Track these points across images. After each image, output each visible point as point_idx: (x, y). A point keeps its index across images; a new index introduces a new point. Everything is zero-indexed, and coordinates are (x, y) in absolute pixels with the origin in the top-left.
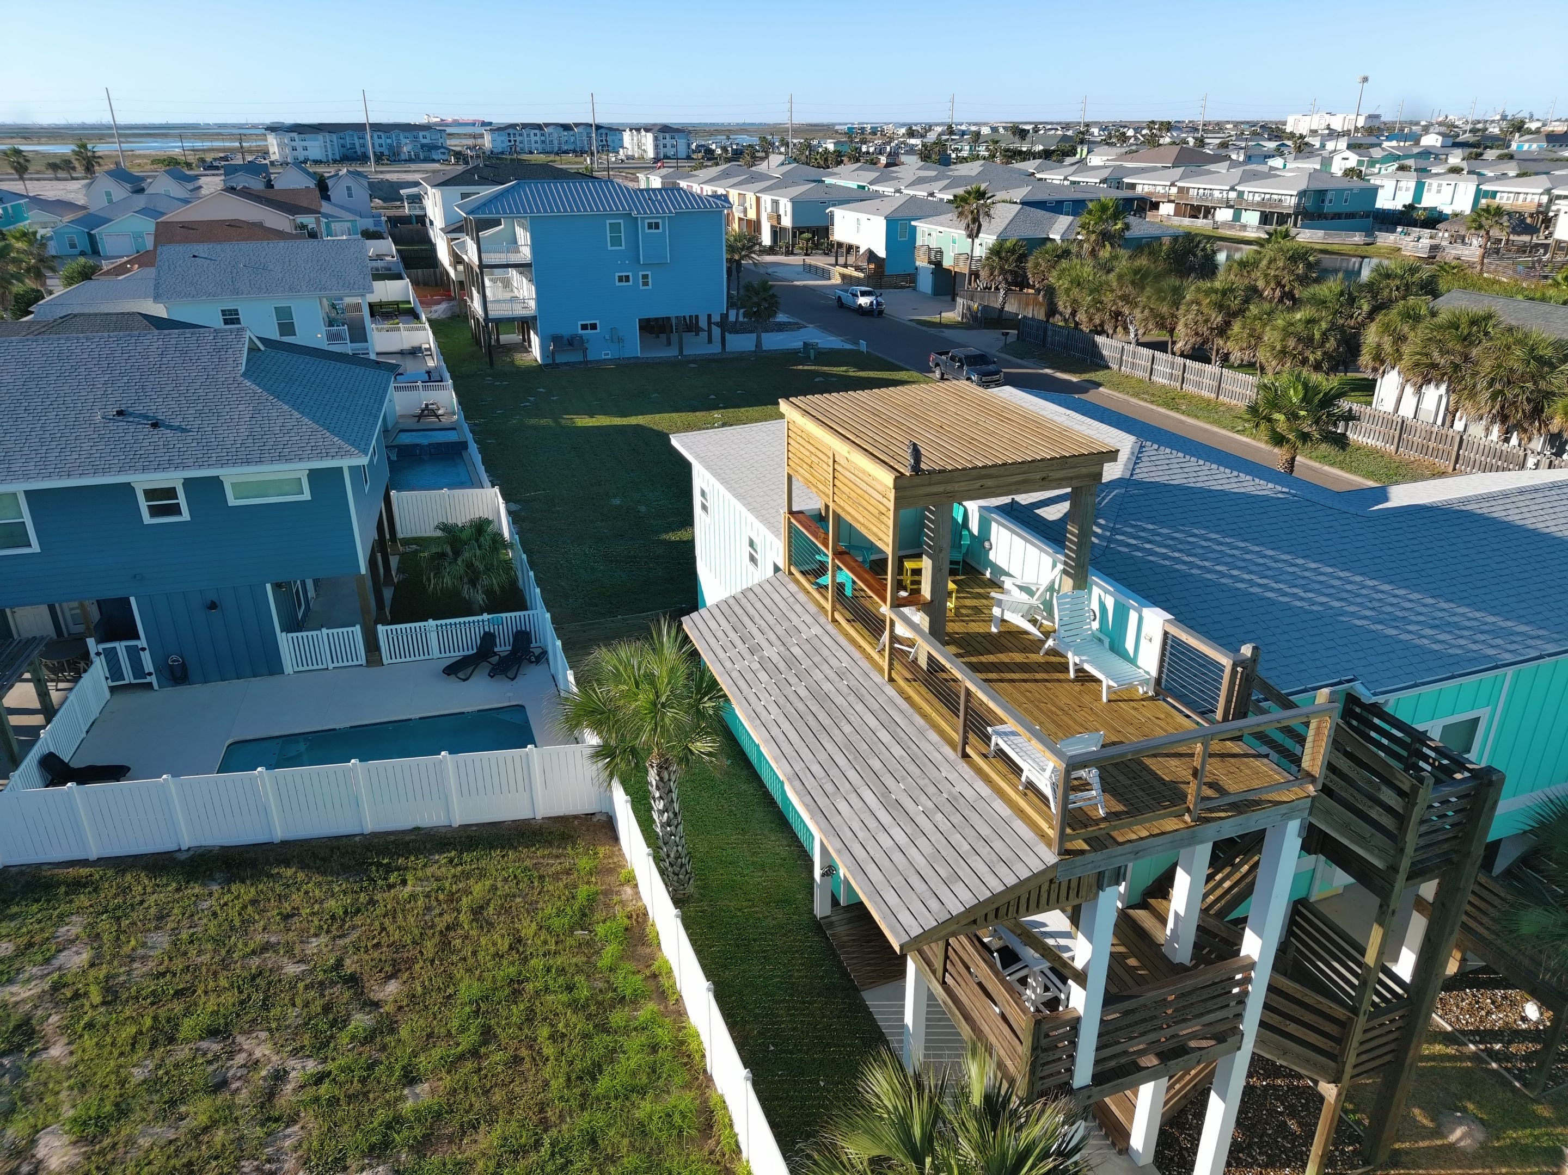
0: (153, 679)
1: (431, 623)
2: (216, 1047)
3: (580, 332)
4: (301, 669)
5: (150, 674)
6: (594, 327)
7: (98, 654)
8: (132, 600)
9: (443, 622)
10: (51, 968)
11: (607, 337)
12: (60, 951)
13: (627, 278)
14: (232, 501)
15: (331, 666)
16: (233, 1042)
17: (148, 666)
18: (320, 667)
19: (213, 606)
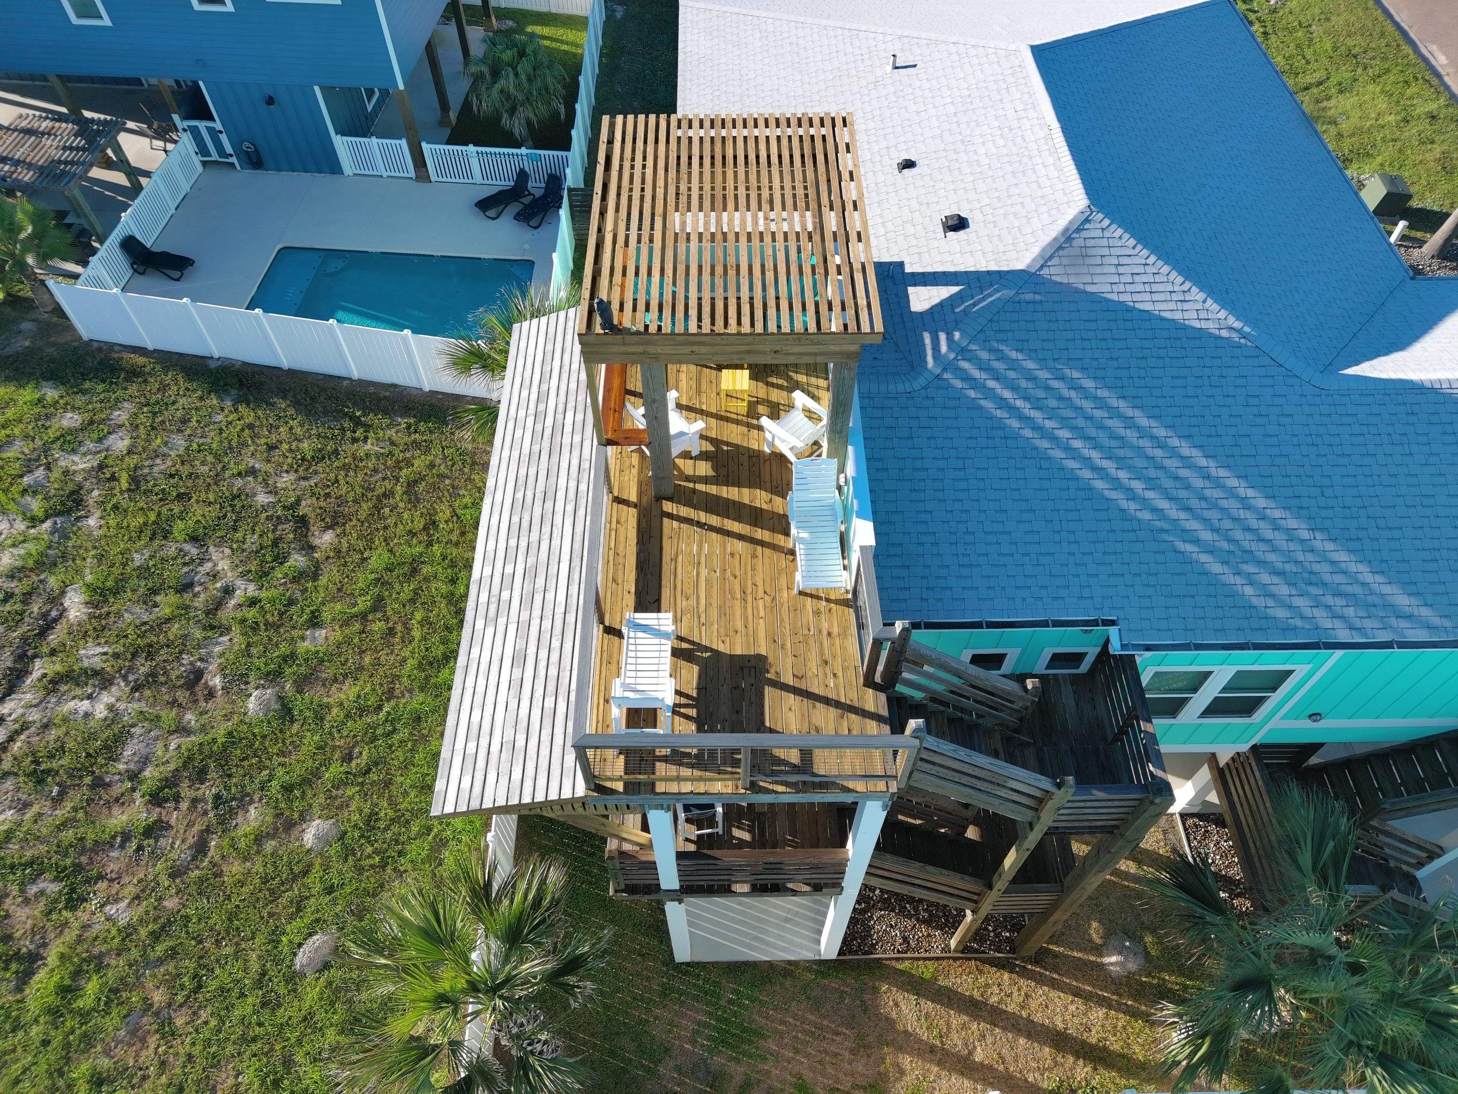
0: (234, 160)
1: (471, 148)
2: (194, 551)
4: (358, 172)
5: (231, 156)
7: (185, 130)
8: (201, 83)
9: (484, 149)
10: (102, 447)
12: (110, 433)
15: (385, 174)
16: (207, 551)
17: (229, 149)
18: (375, 173)
19: (270, 101)
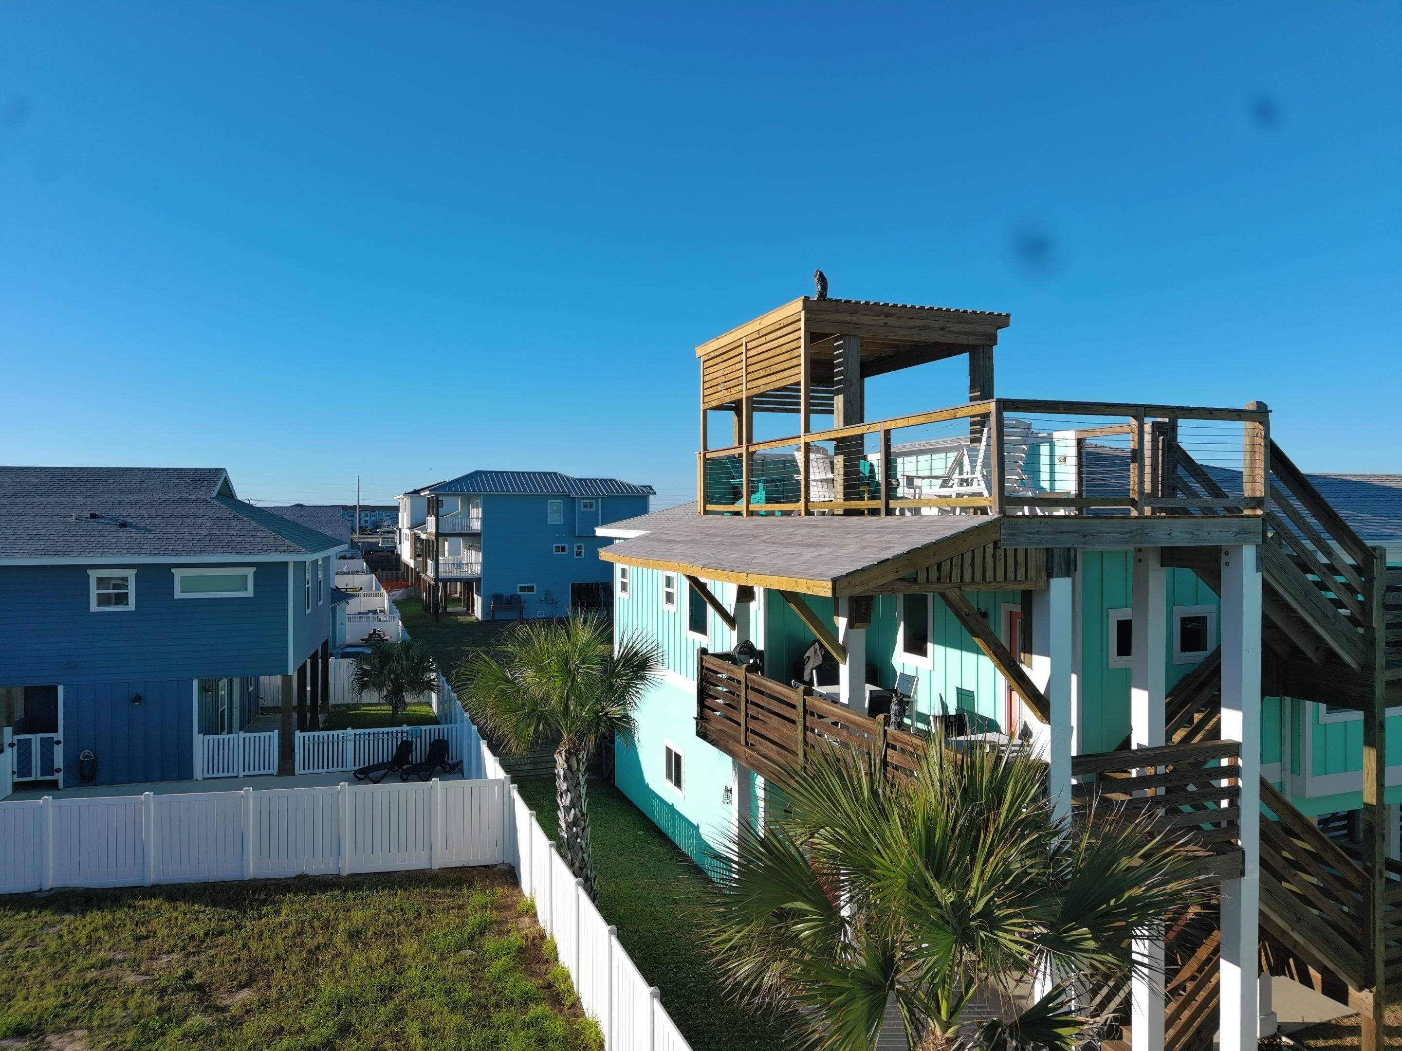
0: (60, 777)
1: (350, 731)
3: (519, 593)
4: (211, 775)
5: (58, 770)
6: (531, 589)
7: (12, 745)
8: (60, 689)
9: (362, 731)
11: (542, 598)
13: (563, 549)
14: (178, 594)
15: (241, 776)
16: (43, 1041)
17: (59, 761)
18: (231, 774)
19: (138, 698)
